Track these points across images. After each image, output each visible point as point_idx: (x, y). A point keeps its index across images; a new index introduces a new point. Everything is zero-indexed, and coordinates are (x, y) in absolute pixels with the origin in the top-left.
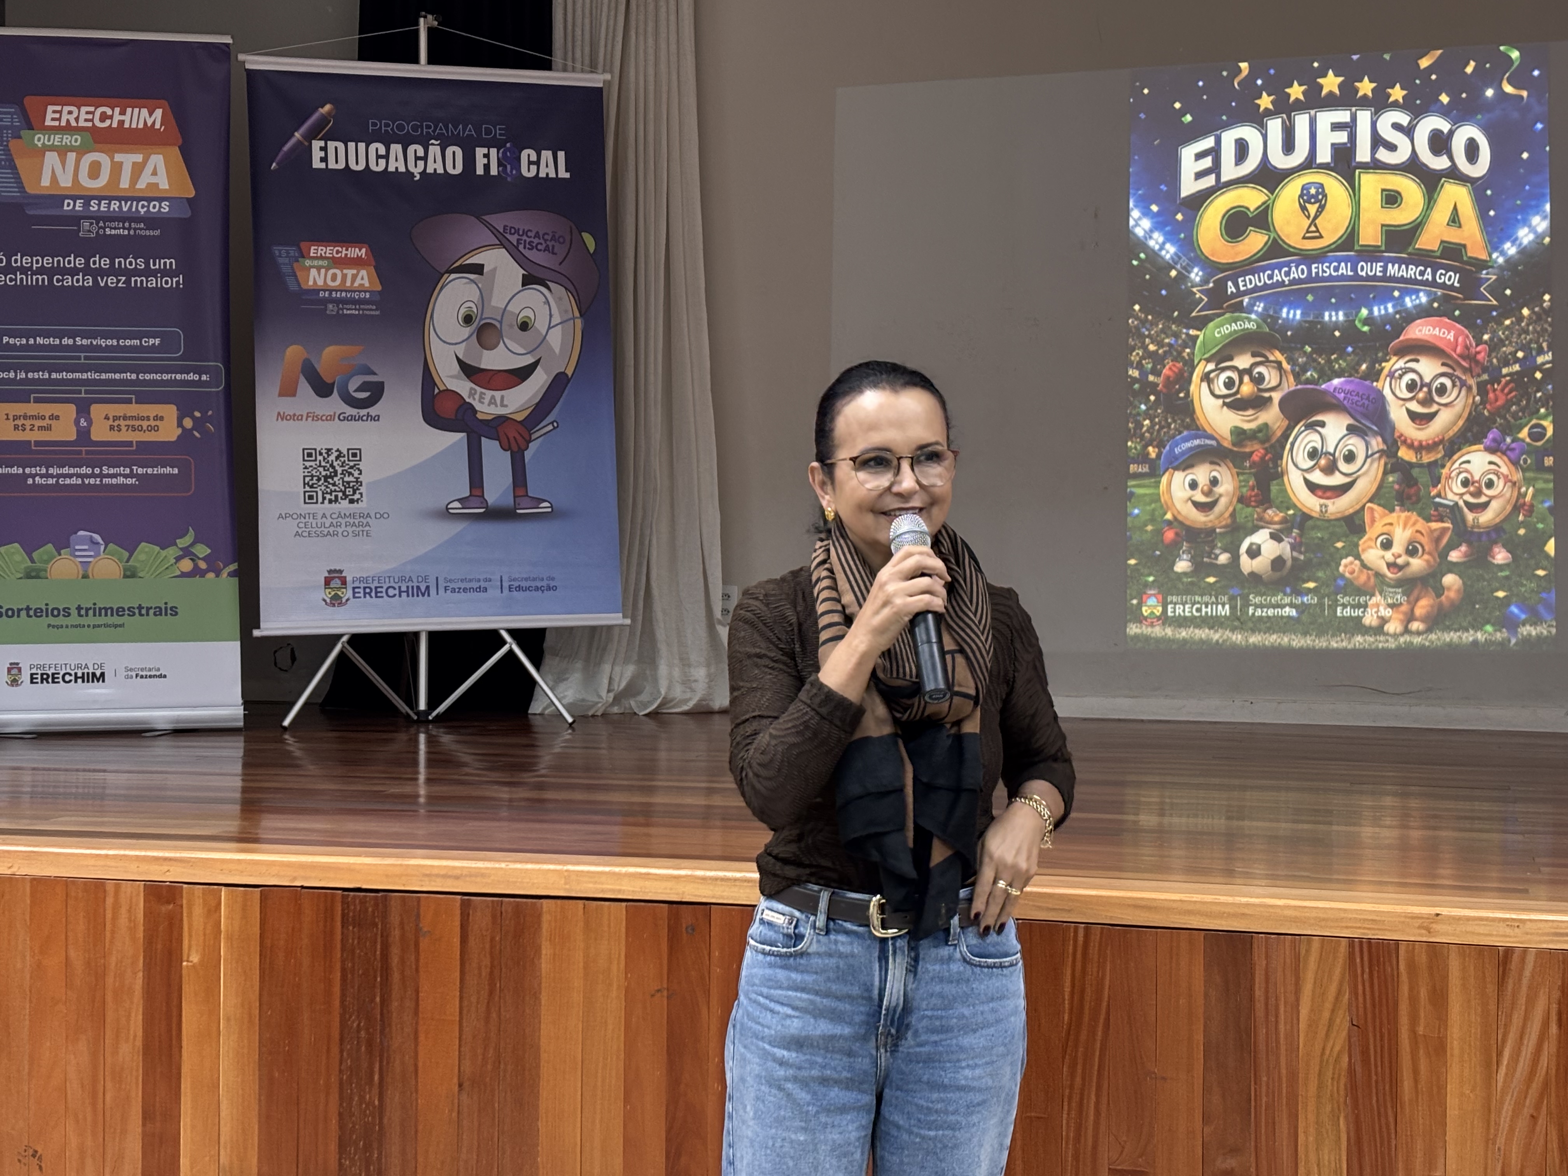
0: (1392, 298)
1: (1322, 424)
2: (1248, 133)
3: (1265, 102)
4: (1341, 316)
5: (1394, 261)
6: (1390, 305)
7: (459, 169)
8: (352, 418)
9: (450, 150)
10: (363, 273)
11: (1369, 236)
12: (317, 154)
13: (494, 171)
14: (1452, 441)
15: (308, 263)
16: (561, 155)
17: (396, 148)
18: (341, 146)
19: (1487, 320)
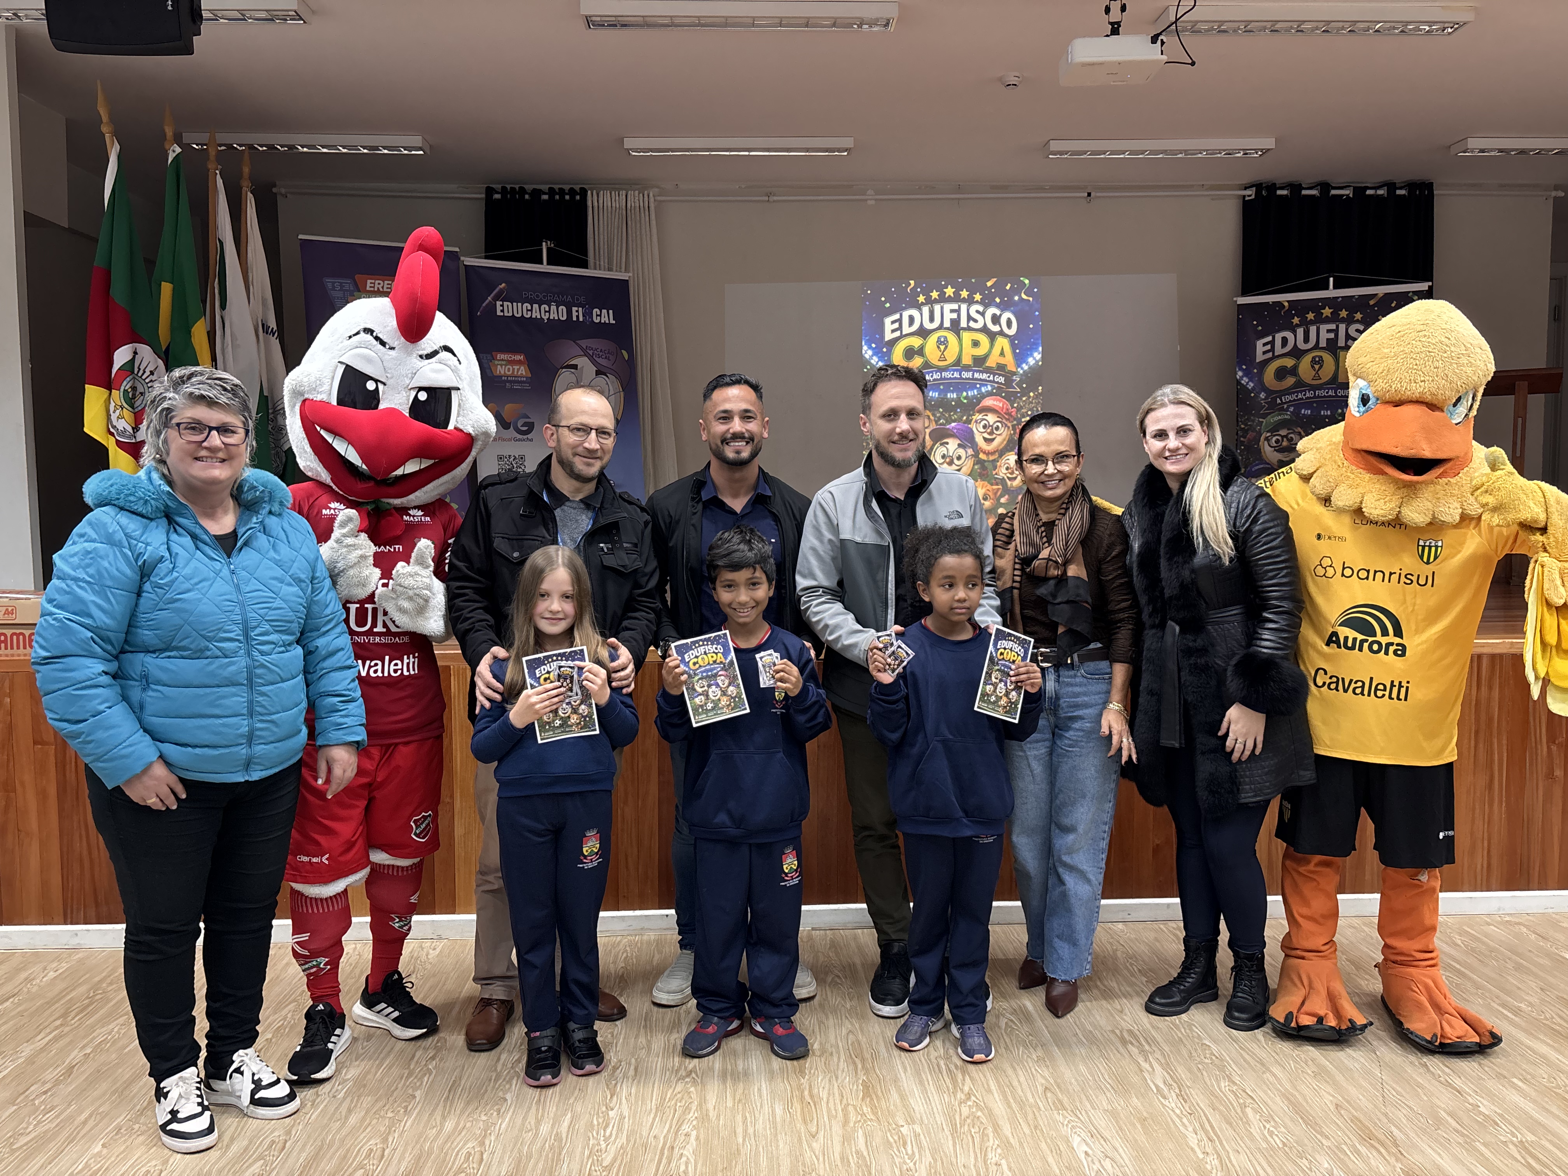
0: (976, 388)
1: (947, 443)
2: (914, 312)
3: (921, 299)
4: (955, 396)
5: (977, 371)
6: (975, 391)
7: (565, 318)
8: (520, 440)
9: (561, 308)
10: (522, 368)
11: (967, 360)
12: (499, 308)
13: (581, 319)
14: (1001, 450)
15: (496, 362)
16: (611, 312)
17: (536, 306)
18: (510, 304)
19: (1017, 397)
